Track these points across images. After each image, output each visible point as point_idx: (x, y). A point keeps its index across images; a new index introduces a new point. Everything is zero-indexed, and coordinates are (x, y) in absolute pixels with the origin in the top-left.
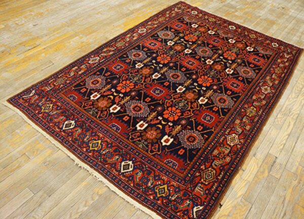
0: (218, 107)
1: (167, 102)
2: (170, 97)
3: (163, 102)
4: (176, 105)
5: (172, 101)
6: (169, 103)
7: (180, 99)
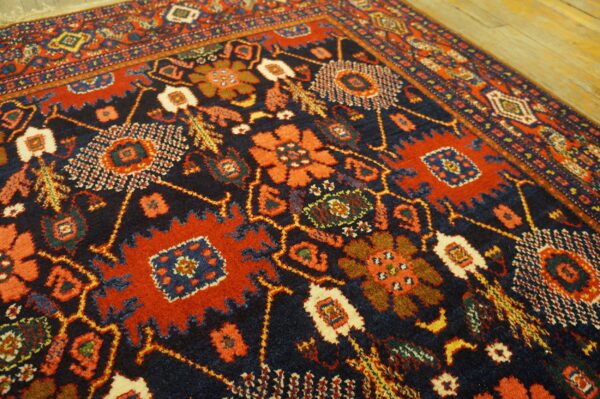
1: (86, 281)
2: (103, 311)
3: (96, 263)
4: (25, 313)
5: (70, 307)
6: (68, 286)
7: (55, 358)
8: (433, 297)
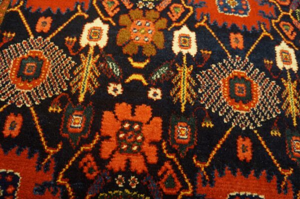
0: (36, 35)
8: (150, 51)
